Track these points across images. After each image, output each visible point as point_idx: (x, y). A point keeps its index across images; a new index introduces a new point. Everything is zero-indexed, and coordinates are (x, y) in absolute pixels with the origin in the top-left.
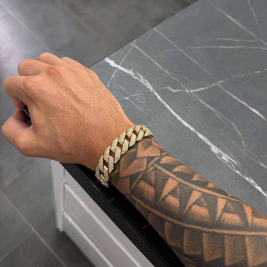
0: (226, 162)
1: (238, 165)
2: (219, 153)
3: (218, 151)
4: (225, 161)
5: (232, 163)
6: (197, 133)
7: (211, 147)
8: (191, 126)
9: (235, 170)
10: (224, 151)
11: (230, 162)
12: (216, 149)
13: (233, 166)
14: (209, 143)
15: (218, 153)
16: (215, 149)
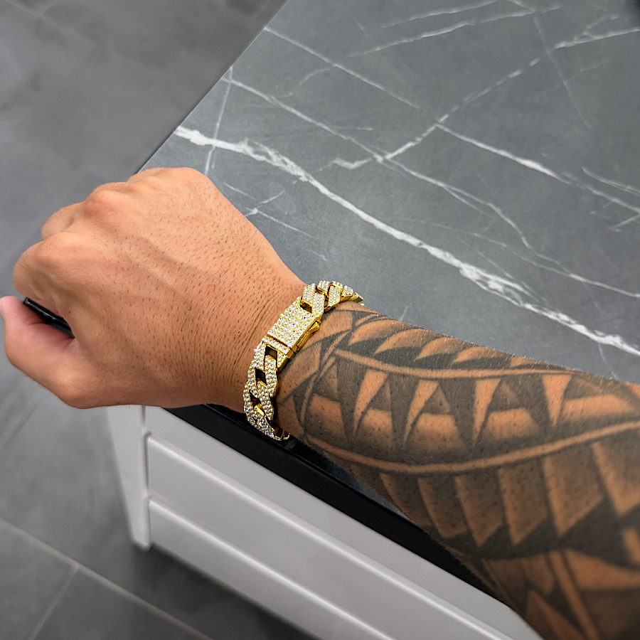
0: (501, 293)
1: (526, 292)
2: (481, 276)
3: (478, 273)
4: (496, 290)
5: (511, 291)
6: (425, 246)
7: (462, 269)
8: (410, 236)
9: (522, 305)
10: (491, 270)
11: (508, 290)
12: (472, 270)
13: (517, 296)
14: (456, 262)
15: (478, 278)
16: (470, 272)
